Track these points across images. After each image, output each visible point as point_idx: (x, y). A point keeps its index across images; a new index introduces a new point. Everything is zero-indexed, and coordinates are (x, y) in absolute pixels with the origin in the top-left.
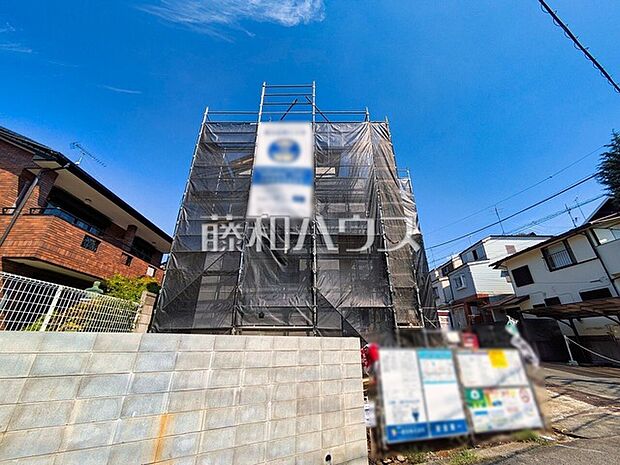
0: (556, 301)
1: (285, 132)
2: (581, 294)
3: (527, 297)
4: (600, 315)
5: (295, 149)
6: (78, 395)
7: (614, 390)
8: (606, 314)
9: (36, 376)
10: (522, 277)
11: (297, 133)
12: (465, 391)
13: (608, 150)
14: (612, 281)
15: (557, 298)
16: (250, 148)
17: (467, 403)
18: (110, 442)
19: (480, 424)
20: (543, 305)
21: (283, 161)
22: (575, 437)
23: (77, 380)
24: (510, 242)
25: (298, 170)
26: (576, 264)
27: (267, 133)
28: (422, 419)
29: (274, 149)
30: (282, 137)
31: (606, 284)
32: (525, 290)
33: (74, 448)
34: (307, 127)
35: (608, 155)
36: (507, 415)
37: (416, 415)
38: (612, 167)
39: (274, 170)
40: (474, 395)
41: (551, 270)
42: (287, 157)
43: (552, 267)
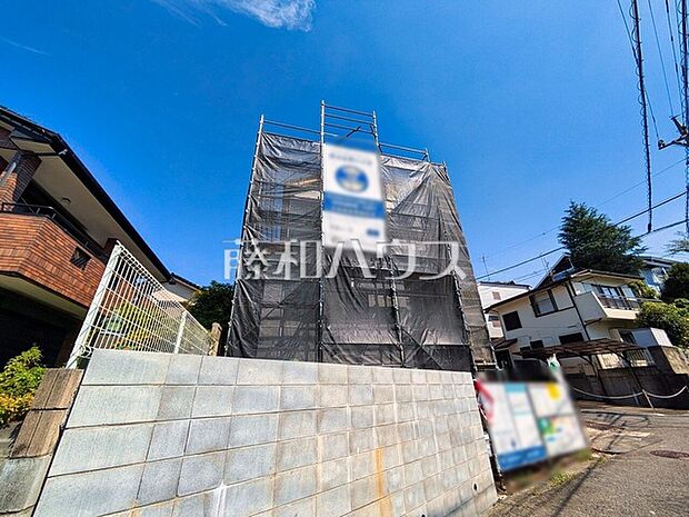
0: (539, 343)
1: (351, 159)
2: (560, 338)
3: (515, 341)
4: (576, 356)
5: (363, 179)
6: (318, 431)
7: (602, 418)
8: (581, 355)
9: (286, 411)
10: (512, 322)
11: (363, 162)
12: (538, 421)
13: (568, 215)
14: (585, 327)
15: (541, 342)
16: (316, 170)
17: (542, 431)
18: (349, 481)
19: (553, 449)
20: (528, 348)
21: (351, 190)
22: (612, 454)
23: (314, 413)
24: (496, 289)
25: (368, 202)
26: (557, 311)
27: (332, 156)
28: (519, 447)
29: (341, 175)
30: (347, 163)
31: (580, 329)
32: (513, 334)
33: (327, 488)
34: (372, 157)
35: (567, 219)
36: (566, 440)
37: (513, 444)
38: (570, 231)
39: (345, 198)
40: (544, 424)
41: (537, 316)
42: (357, 186)
43: (537, 313)
